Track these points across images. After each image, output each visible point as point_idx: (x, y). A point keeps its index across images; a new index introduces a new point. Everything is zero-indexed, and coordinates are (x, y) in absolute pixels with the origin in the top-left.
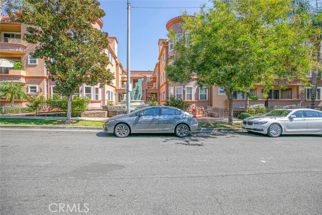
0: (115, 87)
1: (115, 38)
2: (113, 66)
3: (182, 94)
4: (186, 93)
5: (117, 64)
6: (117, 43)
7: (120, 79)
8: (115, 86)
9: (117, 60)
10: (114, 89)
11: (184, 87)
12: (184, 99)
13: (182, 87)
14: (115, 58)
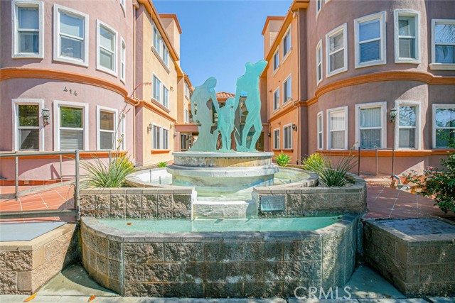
0: (174, 120)
1: (174, 17)
2: (168, 72)
3: (383, 127)
4: (398, 127)
5: (179, 77)
6: (180, 33)
7: (186, 107)
8: (175, 118)
9: (178, 63)
10: (173, 124)
11: (391, 105)
12: (391, 143)
13: (383, 105)
14: (174, 58)
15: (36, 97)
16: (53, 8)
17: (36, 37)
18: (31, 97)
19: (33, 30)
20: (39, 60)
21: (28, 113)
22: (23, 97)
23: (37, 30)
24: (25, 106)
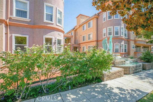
15: (52, 36)
16: (56, 8)
17: (51, 16)
18: (50, 36)
19: (51, 14)
20: (53, 24)
21: (49, 41)
22: (47, 35)
23: (52, 14)
24: (48, 38)
